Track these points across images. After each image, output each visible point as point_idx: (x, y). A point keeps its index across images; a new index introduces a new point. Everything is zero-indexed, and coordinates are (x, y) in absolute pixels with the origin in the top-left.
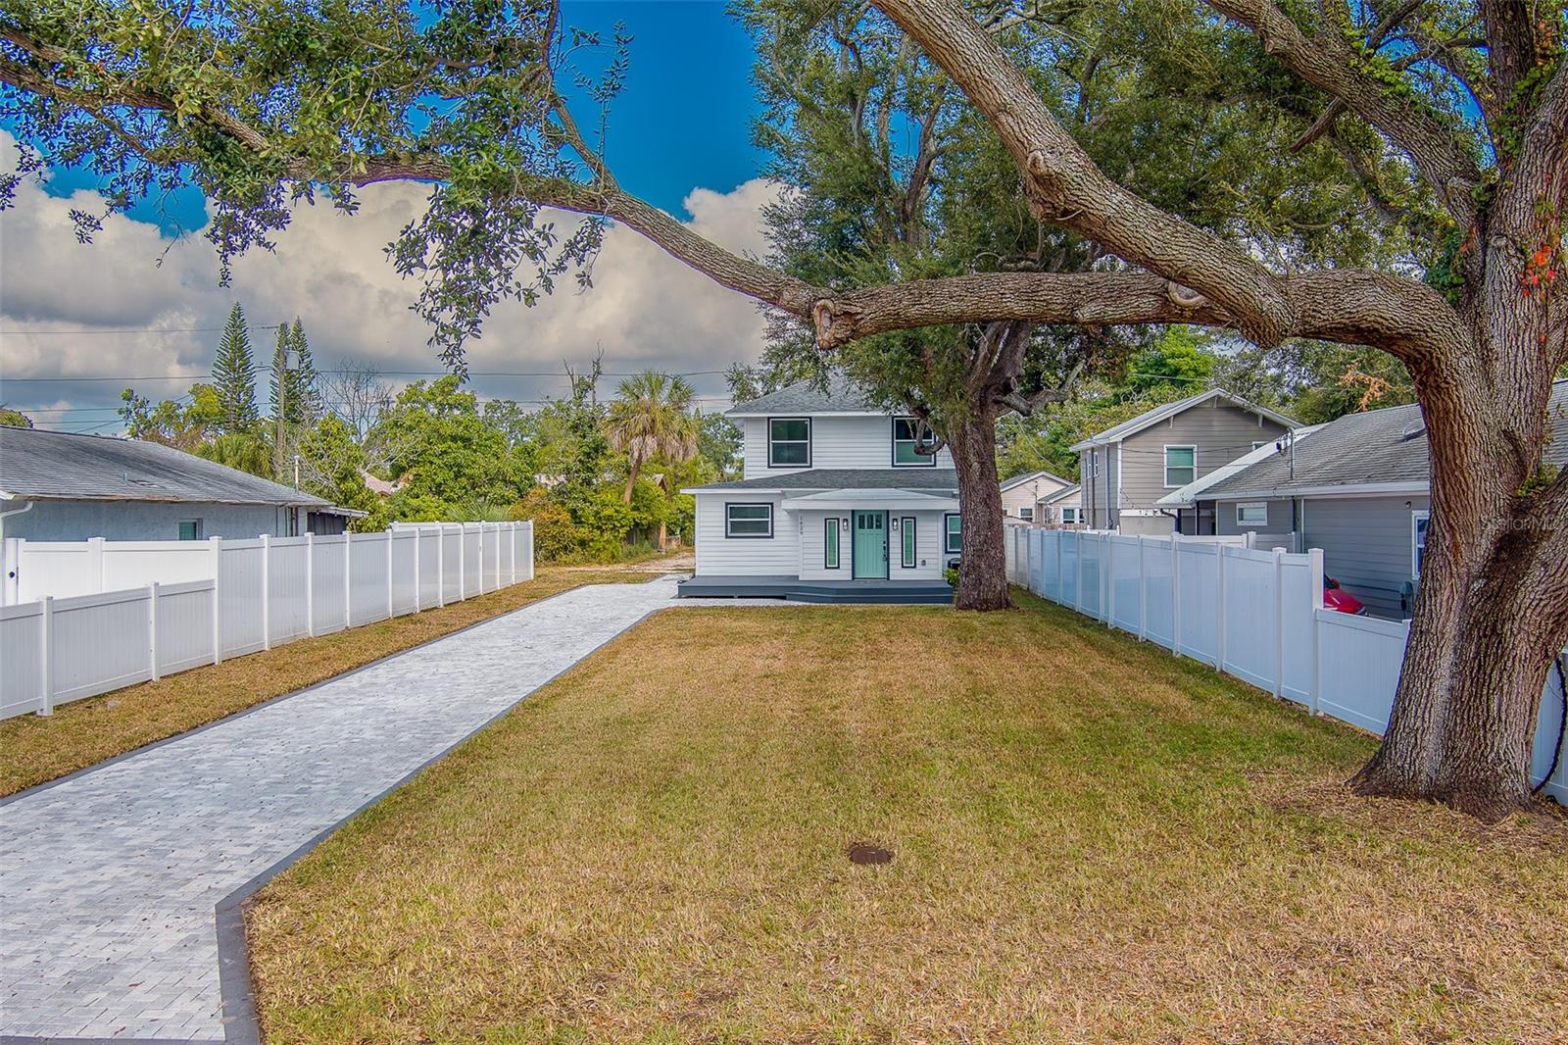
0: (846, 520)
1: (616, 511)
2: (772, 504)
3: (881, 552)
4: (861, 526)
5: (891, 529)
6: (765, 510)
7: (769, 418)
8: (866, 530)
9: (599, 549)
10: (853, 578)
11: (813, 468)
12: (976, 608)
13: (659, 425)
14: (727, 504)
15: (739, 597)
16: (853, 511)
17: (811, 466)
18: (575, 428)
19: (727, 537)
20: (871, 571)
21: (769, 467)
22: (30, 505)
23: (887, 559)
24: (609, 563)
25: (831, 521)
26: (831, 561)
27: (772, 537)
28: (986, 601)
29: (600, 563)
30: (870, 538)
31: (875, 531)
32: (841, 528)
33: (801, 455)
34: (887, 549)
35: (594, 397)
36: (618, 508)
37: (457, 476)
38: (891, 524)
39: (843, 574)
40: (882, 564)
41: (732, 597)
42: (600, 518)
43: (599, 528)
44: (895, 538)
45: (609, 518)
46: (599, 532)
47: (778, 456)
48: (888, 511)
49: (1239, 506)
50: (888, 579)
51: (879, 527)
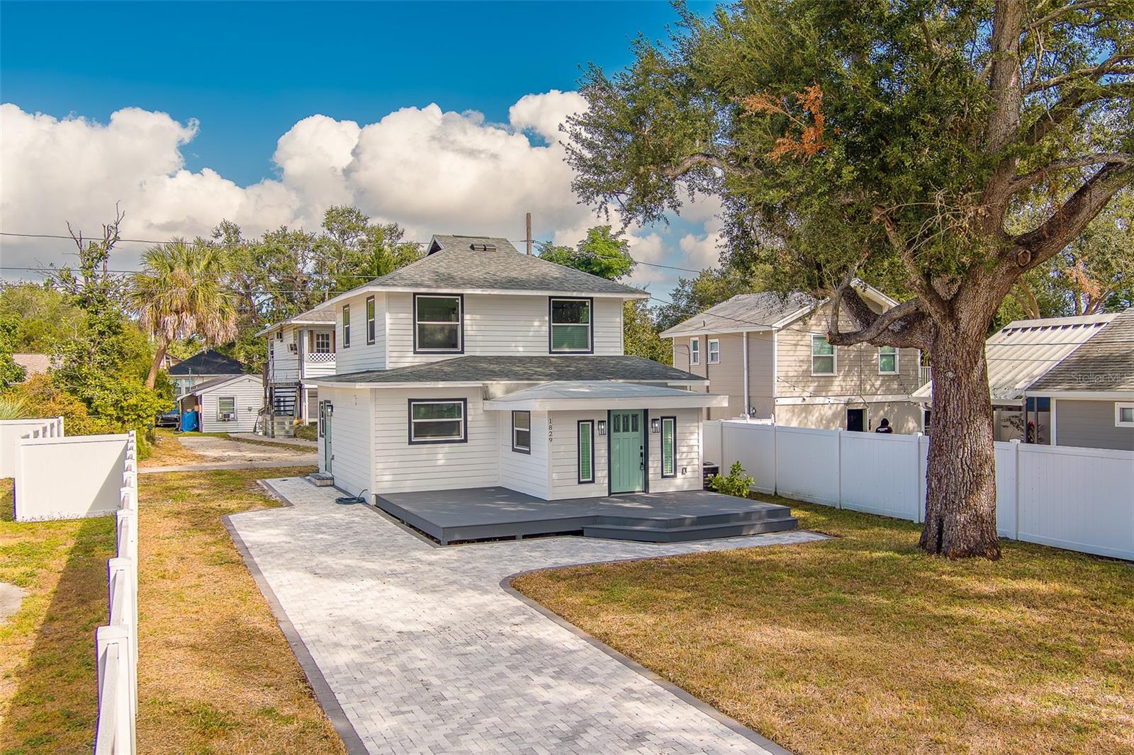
0: (601, 422)
1: (144, 400)
2: (465, 400)
3: (639, 460)
4: (617, 430)
5: (650, 430)
6: (456, 407)
7: (415, 294)
8: (621, 434)
10: (610, 493)
11: (466, 354)
14: (410, 401)
16: (609, 411)
17: (462, 352)
18: (84, 302)
19: (411, 443)
20: (628, 483)
21: (419, 352)
23: (646, 467)
25: (584, 424)
26: (585, 473)
27: (465, 440)
30: (628, 441)
31: (630, 434)
32: (596, 432)
33: (451, 341)
34: (645, 455)
36: (145, 397)
38: (650, 426)
39: (599, 489)
40: (641, 474)
41: (513, 538)
42: (122, 408)
43: (118, 419)
44: (654, 440)
46: (120, 424)
47: (424, 341)
48: (646, 411)
49: (1118, 406)
50: (647, 493)
51: (635, 429)
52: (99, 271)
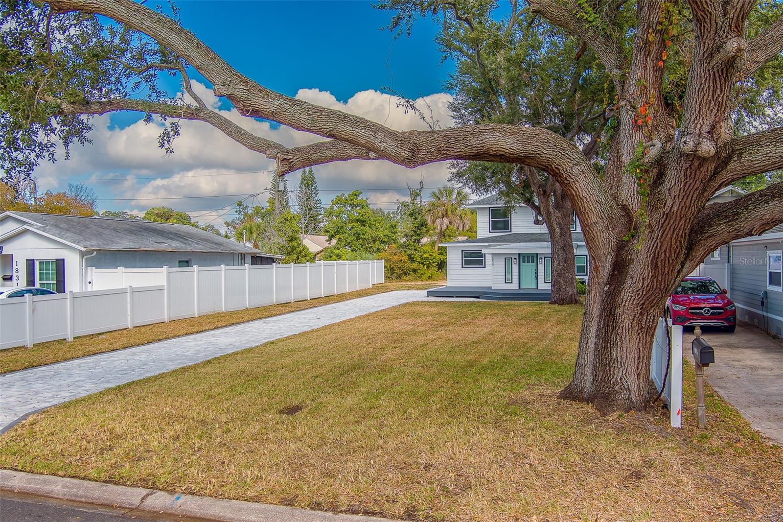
0: (516, 259)
1: (430, 255)
3: (534, 275)
4: (524, 262)
5: (539, 263)
6: (481, 254)
7: (490, 208)
8: (526, 264)
9: (422, 274)
10: (519, 288)
11: (512, 233)
12: (558, 303)
13: (449, 213)
14: (462, 251)
15: (457, 297)
16: (519, 254)
17: (511, 232)
18: (411, 215)
19: (462, 267)
20: (529, 284)
21: (490, 232)
22: (95, 253)
23: (537, 278)
24: (427, 280)
25: (508, 259)
26: (508, 279)
27: (485, 267)
28: (563, 300)
29: (422, 281)
30: (528, 268)
31: (530, 264)
32: (513, 263)
33: (506, 226)
34: (537, 273)
35: (421, 200)
36: (431, 254)
37: (358, 238)
38: (539, 261)
39: (514, 286)
40: (535, 281)
41: (453, 297)
42: (423, 258)
43: (422, 263)
44: (541, 267)
45: (427, 258)
46: (422, 265)
47: (495, 226)
48: (537, 254)
50: (537, 288)
51: (533, 262)
52: (418, 201)
